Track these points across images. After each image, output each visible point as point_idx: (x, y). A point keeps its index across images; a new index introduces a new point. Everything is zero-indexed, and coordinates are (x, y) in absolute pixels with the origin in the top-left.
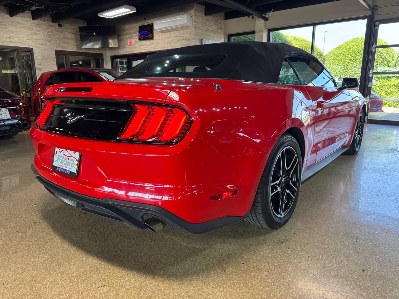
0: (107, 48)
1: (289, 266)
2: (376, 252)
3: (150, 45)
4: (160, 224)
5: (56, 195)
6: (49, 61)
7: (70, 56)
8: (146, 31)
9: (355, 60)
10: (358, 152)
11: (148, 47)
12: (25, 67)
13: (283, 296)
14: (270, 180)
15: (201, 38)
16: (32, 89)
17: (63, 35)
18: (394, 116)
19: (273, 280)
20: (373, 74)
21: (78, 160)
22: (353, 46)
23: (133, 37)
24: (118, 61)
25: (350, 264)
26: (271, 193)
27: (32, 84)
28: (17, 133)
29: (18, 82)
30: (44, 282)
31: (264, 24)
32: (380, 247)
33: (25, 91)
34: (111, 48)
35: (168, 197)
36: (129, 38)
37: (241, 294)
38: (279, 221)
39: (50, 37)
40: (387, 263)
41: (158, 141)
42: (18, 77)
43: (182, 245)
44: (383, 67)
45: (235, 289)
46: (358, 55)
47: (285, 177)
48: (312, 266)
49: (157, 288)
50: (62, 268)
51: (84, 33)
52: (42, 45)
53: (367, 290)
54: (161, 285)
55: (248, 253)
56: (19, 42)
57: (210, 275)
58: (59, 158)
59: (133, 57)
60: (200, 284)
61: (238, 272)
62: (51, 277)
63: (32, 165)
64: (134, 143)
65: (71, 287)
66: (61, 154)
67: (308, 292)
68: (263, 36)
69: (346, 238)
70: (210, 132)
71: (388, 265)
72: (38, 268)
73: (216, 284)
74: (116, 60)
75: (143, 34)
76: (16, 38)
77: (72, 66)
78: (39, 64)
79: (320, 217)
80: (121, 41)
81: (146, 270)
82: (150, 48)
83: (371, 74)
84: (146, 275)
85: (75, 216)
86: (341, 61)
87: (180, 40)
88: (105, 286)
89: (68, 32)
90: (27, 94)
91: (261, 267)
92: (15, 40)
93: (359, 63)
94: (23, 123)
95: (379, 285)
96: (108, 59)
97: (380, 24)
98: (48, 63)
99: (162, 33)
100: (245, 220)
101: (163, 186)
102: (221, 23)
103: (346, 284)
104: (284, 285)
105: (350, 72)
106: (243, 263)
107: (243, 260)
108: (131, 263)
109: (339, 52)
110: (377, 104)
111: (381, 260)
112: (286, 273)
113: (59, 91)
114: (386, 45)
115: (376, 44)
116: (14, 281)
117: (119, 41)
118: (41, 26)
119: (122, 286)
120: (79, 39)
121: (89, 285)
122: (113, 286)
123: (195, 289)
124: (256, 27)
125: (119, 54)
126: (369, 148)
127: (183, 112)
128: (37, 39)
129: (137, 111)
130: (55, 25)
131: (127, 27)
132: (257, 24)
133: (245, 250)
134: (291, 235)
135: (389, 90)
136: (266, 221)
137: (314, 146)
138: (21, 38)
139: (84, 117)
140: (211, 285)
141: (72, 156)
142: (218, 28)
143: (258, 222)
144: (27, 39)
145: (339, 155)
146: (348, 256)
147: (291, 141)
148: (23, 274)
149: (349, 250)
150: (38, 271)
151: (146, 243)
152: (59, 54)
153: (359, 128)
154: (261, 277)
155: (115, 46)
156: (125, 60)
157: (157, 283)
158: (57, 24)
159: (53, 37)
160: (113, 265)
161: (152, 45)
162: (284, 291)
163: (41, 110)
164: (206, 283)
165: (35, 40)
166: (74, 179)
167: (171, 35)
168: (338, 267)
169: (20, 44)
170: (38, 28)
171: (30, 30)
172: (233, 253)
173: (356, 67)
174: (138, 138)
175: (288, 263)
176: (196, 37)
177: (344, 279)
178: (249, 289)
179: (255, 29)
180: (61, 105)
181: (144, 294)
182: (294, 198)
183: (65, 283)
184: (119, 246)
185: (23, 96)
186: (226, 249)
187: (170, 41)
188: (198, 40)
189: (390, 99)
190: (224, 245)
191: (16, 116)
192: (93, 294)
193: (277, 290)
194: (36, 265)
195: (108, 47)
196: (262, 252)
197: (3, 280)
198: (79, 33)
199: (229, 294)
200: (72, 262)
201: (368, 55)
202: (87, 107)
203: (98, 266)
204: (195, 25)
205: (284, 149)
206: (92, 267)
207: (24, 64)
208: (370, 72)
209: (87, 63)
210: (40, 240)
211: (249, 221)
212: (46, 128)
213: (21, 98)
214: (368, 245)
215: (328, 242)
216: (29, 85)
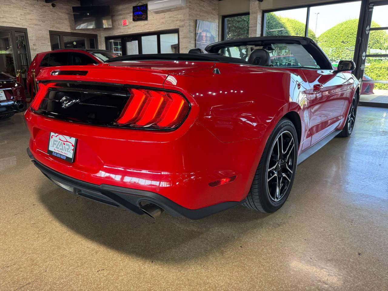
0: (101, 29)
1: (286, 250)
2: (371, 235)
3: (144, 26)
4: (158, 210)
5: (52, 179)
6: (43, 42)
7: (64, 37)
8: (140, 12)
9: (347, 42)
10: (351, 135)
11: (142, 27)
12: (20, 47)
13: (281, 279)
14: (267, 166)
15: (196, 19)
16: (27, 70)
17: (57, 15)
18: (384, 99)
19: (271, 263)
20: (366, 57)
21: (74, 145)
22: (346, 28)
23: (127, 17)
24: (112, 42)
25: (346, 247)
26: (268, 179)
27: (26, 65)
28: (13, 115)
29: (13, 63)
30: (44, 265)
31: (258, 5)
32: (374, 230)
33: (20, 72)
34: (105, 28)
35: (166, 183)
36: (123, 18)
37: (240, 277)
38: (275, 205)
39: (44, 17)
40: (382, 247)
41: (156, 127)
42: (12, 58)
43: (180, 228)
44: (375, 49)
45: (234, 272)
46: (351, 37)
47: (281, 161)
48: (309, 249)
49: (157, 272)
50: (61, 251)
51: (78, 13)
52: (35, 25)
53: (364, 274)
54: (161, 269)
55: (245, 237)
56: (12, 22)
57: (208, 258)
58: (55, 142)
59: (127, 38)
60: (199, 267)
61: (236, 256)
62: (51, 260)
63: (28, 149)
64: (131, 129)
65: (71, 271)
66: (57, 139)
67: (305, 276)
68: (257, 18)
69: (341, 222)
70: (207, 117)
71: (383, 249)
72: (38, 251)
73: (214, 267)
74: (110, 41)
75: (137, 15)
76: (9, 18)
77: (66, 47)
78: (33, 45)
79: (315, 200)
80: (115, 21)
81: (145, 253)
82: (144, 29)
83: (364, 56)
84: (146, 259)
85: (73, 199)
86: (333, 43)
87: (174, 21)
88: (105, 270)
89: (62, 12)
90: (22, 75)
91: (258, 251)
92: (9, 20)
93: (351, 45)
94: (19, 104)
95: (375, 268)
96: (102, 40)
97: (375, 6)
98: (42, 43)
99: (156, 13)
100: (242, 204)
101: (161, 173)
102: (215, 4)
103: (342, 267)
104: (282, 269)
105: (342, 54)
106: (241, 247)
107: (241, 244)
108: (130, 246)
109: (332, 34)
110: (368, 87)
111: (377, 243)
112: (284, 257)
113: (53, 74)
114: (378, 27)
115: (370, 27)
116: (14, 264)
117: (113, 22)
118: (35, 6)
119: (122, 269)
120: (73, 19)
121: (89, 269)
122: (113, 270)
123: (194, 273)
124: (250, 8)
125: (114, 35)
126: (361, 130)
127: (181, 97)
128: (30, 19)
129: (134, 96)
130: (49, 5)
131: (121, 7)
132: (251, 5)
133: (242, 233)
134: (288, 218)
135: (380, 72)
136: (262, 206)
137: (309, 130)
138: (15, 18)
139: (79, 102)
140: (209, 269)
141: (68, 141)
142: (212, 9)
143: (254, 206)
144: (21, 19)
145: (333, 138)
146: (344, 240)
147: (288, 125)
148: (23, 257)
149: (345, 233)
150: (38, 254)
151: (144, 226)
152: (53, 34)
153: (352, 110)
154: (259, 261)
155: (110, 27)
156: (119, 41)
157: (156, 266)
158: (50, 4)
159: (46, 17)
160: (112, 248)
161: (145, 26)
162: (282, 275)
163: (36, 91)
164: (204, 266)
165: (29, 21)
166: (70, 164)
167: (165, 16)
168: (334, 250)
169: (13, 24)
170: (31, 8)
171: (24, 9)
172: (230, 237)
173: (347, 49)
174: (135, 123)
175: (285, 246)
176: (190, 18)
177: (341, 262)
178: (247, 273)
179: (249, 10)
180: (56, 89)
181: (144, 278)
182: (290, 181)
183: (65, 266)
184: (118, 229)
185: (18, 77)
186: (224, 232)
187: (164, 22)
188: (193, 21)
189: (380, 81)
190: (222, 228)
191: (12, 98)
192: (93, 278)
193: (275, 274)
194: (36, 248)
195: (102, 27)
196: (259, 235)
197: (3, 263)
198: (73, 13)
199: (228, 278)
200: (71, 245)
201: (361, 37)
202: (82, 91)
203: (98, 249)
204: (189, 5)
205: (282, 134)
206: (91, 250)
207: (18, 45)
208: (363, 55)
209: (81, 44)
210: (39, 223)
211: (246, 205)
212: (41, 112)
213: (16, 80)
214: (363, 228)
215: (324, 225)
216: (24, 66)
